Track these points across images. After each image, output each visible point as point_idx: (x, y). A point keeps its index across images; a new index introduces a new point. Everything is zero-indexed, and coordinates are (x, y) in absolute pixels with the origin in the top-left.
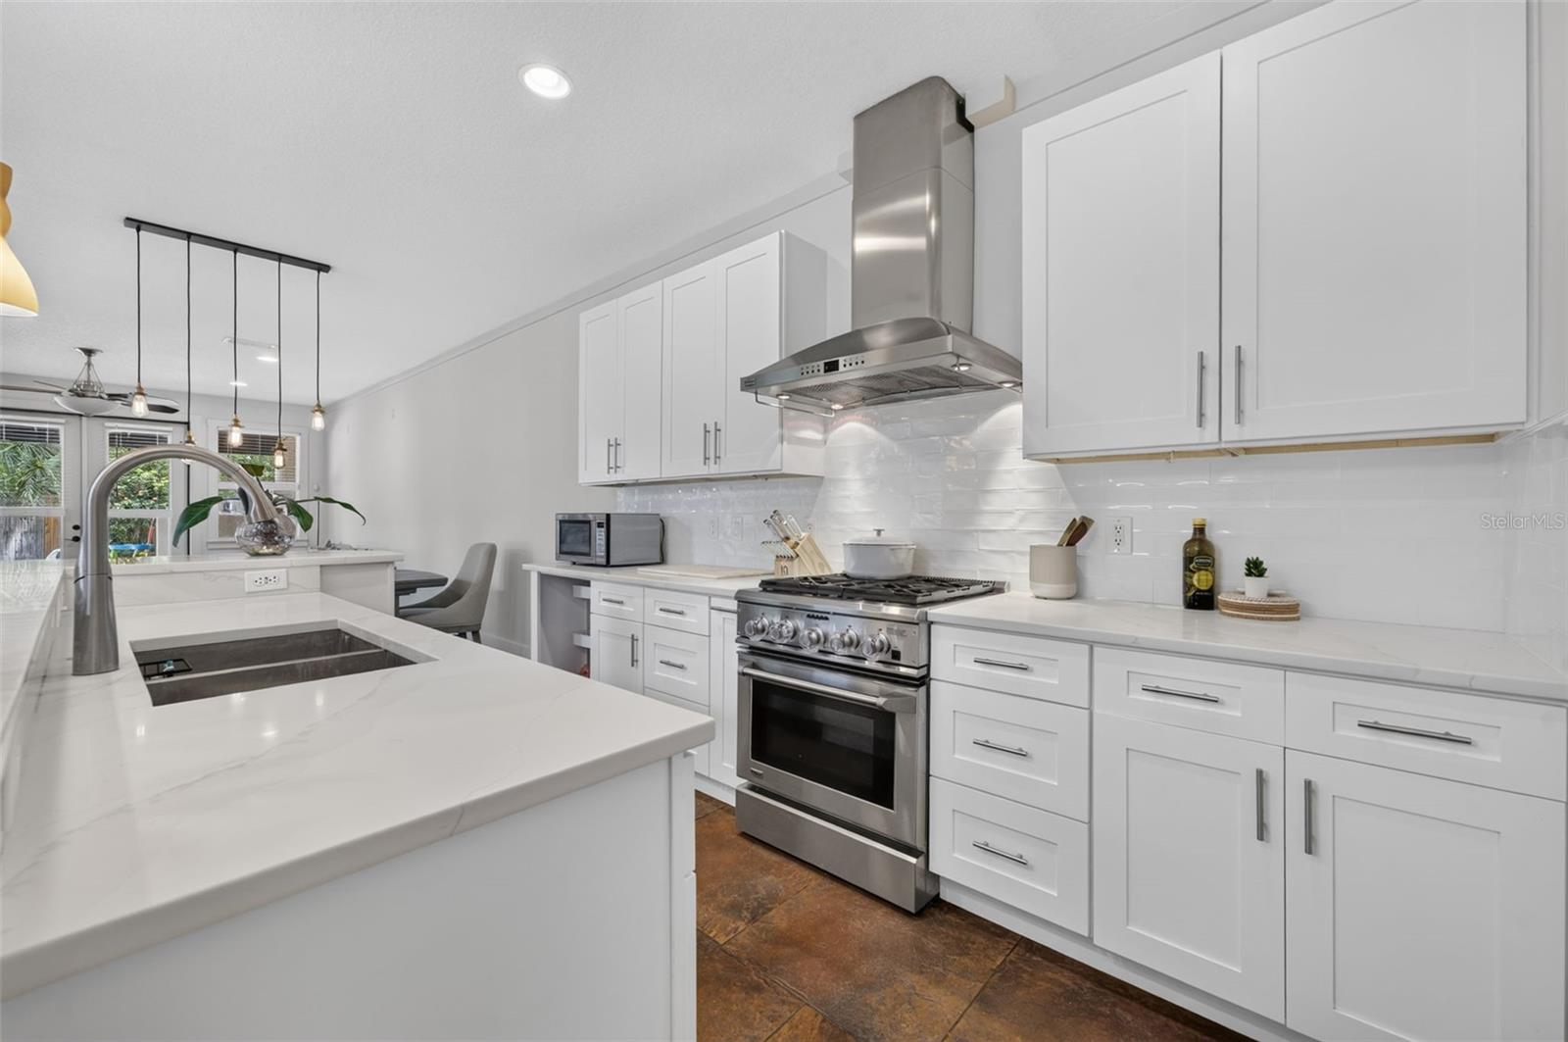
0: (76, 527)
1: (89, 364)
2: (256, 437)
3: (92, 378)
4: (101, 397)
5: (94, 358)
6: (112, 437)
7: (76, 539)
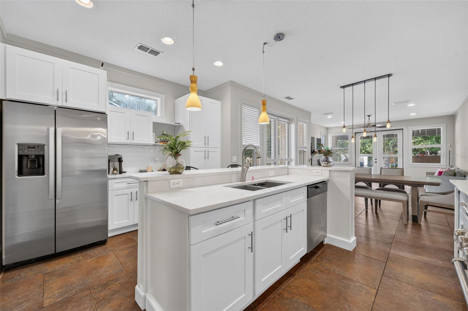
0: (376, 159)
1: (369, 119)
2: (425, 130)
3: (370, 122)
4: (371, 127)
5: (370, 117)
6: (384, 136)
7: (376, 162)
